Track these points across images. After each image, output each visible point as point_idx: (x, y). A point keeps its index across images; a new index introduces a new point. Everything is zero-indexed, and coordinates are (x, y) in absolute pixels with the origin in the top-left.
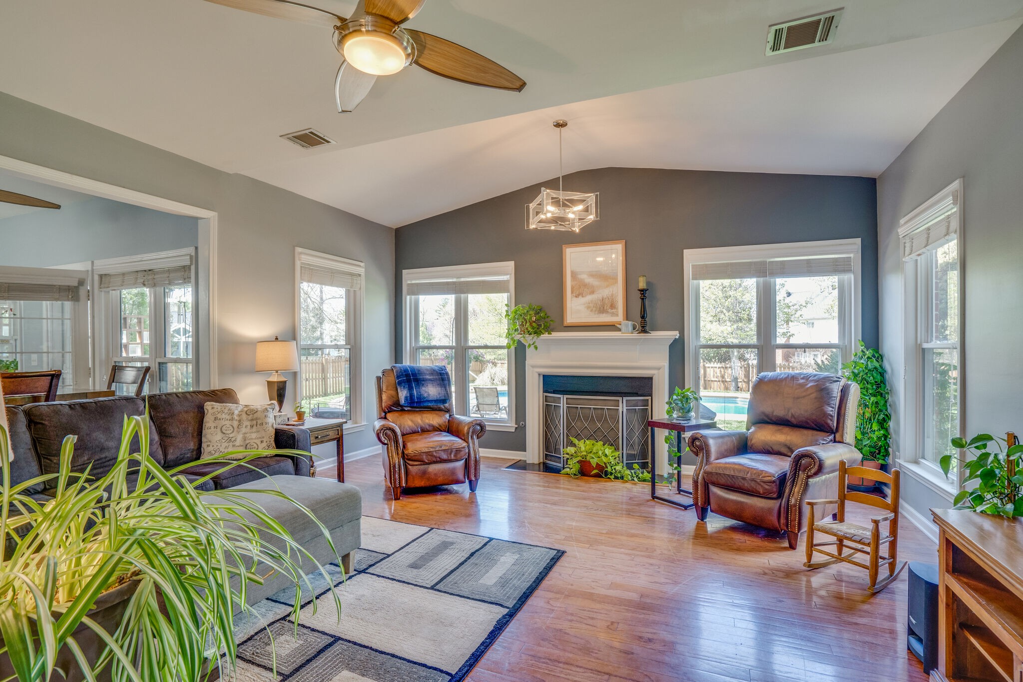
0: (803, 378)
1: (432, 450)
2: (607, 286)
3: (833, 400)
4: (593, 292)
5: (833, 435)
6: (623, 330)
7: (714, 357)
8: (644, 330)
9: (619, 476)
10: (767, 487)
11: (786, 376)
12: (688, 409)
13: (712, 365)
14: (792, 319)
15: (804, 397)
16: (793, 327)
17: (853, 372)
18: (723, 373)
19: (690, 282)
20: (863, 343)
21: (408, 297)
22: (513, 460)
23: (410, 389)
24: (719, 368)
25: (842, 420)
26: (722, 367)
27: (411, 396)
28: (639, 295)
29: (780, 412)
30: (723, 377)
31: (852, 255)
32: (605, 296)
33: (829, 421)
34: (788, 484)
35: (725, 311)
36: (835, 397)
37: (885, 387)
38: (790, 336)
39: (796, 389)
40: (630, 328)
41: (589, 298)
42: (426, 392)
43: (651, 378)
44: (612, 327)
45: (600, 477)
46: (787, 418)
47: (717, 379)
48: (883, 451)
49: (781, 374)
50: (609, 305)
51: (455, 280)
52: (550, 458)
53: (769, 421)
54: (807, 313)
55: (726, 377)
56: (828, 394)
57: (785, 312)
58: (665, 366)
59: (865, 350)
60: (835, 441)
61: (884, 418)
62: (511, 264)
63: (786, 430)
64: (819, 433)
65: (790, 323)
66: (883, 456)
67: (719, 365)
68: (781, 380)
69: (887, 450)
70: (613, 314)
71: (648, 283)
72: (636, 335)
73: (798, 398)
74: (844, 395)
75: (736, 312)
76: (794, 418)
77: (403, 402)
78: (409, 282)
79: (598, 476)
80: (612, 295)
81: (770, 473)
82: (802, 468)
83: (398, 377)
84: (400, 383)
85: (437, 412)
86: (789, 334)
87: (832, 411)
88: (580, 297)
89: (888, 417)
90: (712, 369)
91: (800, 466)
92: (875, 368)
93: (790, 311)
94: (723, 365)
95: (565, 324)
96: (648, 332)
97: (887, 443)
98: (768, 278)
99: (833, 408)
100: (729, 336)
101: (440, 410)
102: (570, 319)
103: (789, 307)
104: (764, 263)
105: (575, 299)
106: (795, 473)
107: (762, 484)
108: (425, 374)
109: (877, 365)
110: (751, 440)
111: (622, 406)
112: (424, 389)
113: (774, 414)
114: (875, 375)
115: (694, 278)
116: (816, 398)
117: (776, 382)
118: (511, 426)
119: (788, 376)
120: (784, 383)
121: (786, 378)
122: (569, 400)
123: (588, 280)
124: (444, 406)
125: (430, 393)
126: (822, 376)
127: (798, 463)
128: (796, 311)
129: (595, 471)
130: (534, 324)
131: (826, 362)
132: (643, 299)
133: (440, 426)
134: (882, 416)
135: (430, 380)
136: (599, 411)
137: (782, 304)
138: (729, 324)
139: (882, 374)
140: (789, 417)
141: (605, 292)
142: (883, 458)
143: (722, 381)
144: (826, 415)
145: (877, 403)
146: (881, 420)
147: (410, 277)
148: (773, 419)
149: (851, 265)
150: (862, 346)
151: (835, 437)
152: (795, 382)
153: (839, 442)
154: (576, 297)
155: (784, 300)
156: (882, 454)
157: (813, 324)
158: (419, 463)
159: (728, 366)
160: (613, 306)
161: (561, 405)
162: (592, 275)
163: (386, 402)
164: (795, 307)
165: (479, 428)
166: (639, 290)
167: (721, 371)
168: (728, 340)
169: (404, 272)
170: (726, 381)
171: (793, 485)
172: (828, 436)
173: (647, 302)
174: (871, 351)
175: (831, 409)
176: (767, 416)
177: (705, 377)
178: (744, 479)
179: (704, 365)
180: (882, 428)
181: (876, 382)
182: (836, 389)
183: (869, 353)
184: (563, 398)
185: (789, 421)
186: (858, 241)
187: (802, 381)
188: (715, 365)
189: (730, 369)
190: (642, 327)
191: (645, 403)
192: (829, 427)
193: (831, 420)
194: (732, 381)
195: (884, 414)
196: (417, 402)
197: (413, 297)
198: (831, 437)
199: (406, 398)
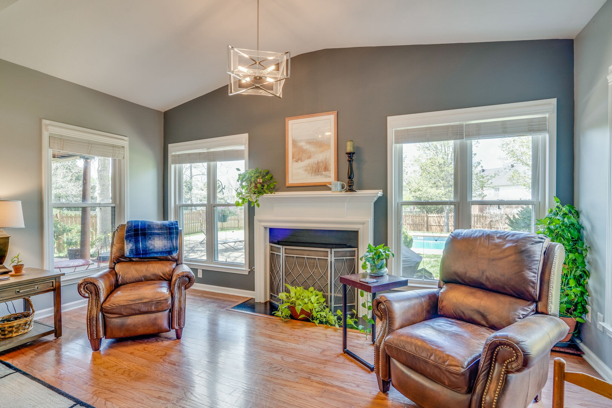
0: (499, 238)
1: (131, 303)
2: (322, 152)
3: (535, 264)
4: (310, 157)
5: (534, 305)
6: (333, 189)
7: (434, 210)
8: (351, 189)
9: (324, 320)
10: (454, 379)
11: (481, 234)
12: (380, 265)
13: (432, 215)
14: (485, 186)
15: (501, 259)
16: (486, 192)
17: (549, 228)
18: (439, 220)
19: (393, 146)
20: (558, 200)
21: (173, 166)
22: (247, 297)
23: (136, 242)
24: (437, 217)
25: (545, 287)
26: (439, 217)
27: (137, 249)
28: (346, 158)
29: (473, 273)
30: (439, 223)
31: (547, 115)
32: (320, 160)
33: (531, 289)
34: (481, 377)
35: (440, 180)
36: (537, 261)
37: (583, 244)
38: (484, 196)
39: (491, 250)
40: (339, 187)
41: (306, 162)
42: (152, 245)
43: (357, 232)
44: (324, 187)
45: (309, 321)
46: (481, 280)
47: (435, 224)
48: (579, 307)
49: (476, 232)
50: (323, 168)
51: (205, 151)
52: (274, 298)
53: (460, 281)
54: (495, 182)
55: (441, 223)
56: (529, 257)
57: (480, 181)
58: (368, 221)
59: (561, 206)
60: (537, 312)
61: (581, 275)
62: (246, 135)
63: (480, 293)
64: (518, 300)
65: (484, 188)
66: (580, 313)
67: (437, 215)
68: (475, 239)
69: (584, 307)
70: (326, 176)
71: (354, 148)
72: (344, 194)
73: (493, 260)
74: (548, 258)
75: (448, 181)
76: (490, 282)
77: (128, 254)
78: (173, 154)
79: (306, 320)
80: (326, 159)
81: (458, 361)
82: (499, 358)
83: (128, 232)
84: (127, 238)
85: (164, 262)
86: (483, 195)
87: (533, 276)
88: (299, 161)
89: (586, 274)
90: (432, 218)
91: (497, 354)
92: (573, 224)
93: (484, 180)
94: (439, 215)
95: (287, 185)
96: (355, 191)
97: (584, 300)
98: (464, 140)
99: (535, 273)
100: (443, 196)
101: (167, 260)
102: (292, 180)
103: (483, 177)
104: (461, 126)
105: (295, 163)
106: (490, 364)
107: (447, 374)
108: (154, 229)
109: (573, 220)
110: (442, 302)
111: (331, 256)
112: (150, 242)
113: (467, 275)
114: (572, 231)
115: (397, 142)
116: (514, 261)
117: (469, 240)
118: (245, 270)
119: (483, 234)
120: (478, 242)
121: (480, 237)
122: (287, 251)
123: (306, 146)
124: (171, 257)
125: (156, 246)
126: (521, 236)
127: (494, 351)
128: (488, 180)
129: (302, 316)
130: (259, 185)
131: (517, 217)
132: (350, 161)
133: (164, 274)
134: (579, 273)
135: (158, 234)
136: (312, 261)
137: (479, 175)
138: (443, 188)
139: (579, 229)
140: (483, 280)
141: (319, 157)
142: (579, 315)
143: (439, 226)
144: (526, 281)
145: (575, 260)
146: (578, 276)
147: (175, 149)
148: (467, 281)
149: (546, 124)
150: (558, 202)
151: (537, 306)
152: (490, 241)
153: (542, 313)
154: (296, 161)
155: (480, 173)
156: (578, 311)
157: (499, 189)
158: (119, 315)
159: (443, 216)
160: (326, 169)
161: (281, 254)
162: (309, 142)
163: (114, 254)
164: (487, 177)
165: (187, 279)
166: (347, 153)
167: (438, 219)
168: (442, 199)
169: (170, 146)
170: (441, 226)
171: (487, 381)
172: (529, 305)
173: (354, 165)
174: (567, 207)
175: (533, 274)
176: (458, 276)
177: (427, 223)
178: (426, 362)
179: (427, 215)
180: (580, 285)
181: (572, 238)
182: (538, 251)
183: (565, 209)
184: (282, 248)
185: (483, 285)
186: (554, 101)
187: (497, 241)
188: (434, 215)
189: (444, 218)
190: (349, 186)
191: (353, 254)
192: (531, 295)
193: (533, 288)
194: (445, 226)
195: (581, 271)
196: (143, 254)
197: (177, 165)
198: (533, 307)
199: (131, 251)
